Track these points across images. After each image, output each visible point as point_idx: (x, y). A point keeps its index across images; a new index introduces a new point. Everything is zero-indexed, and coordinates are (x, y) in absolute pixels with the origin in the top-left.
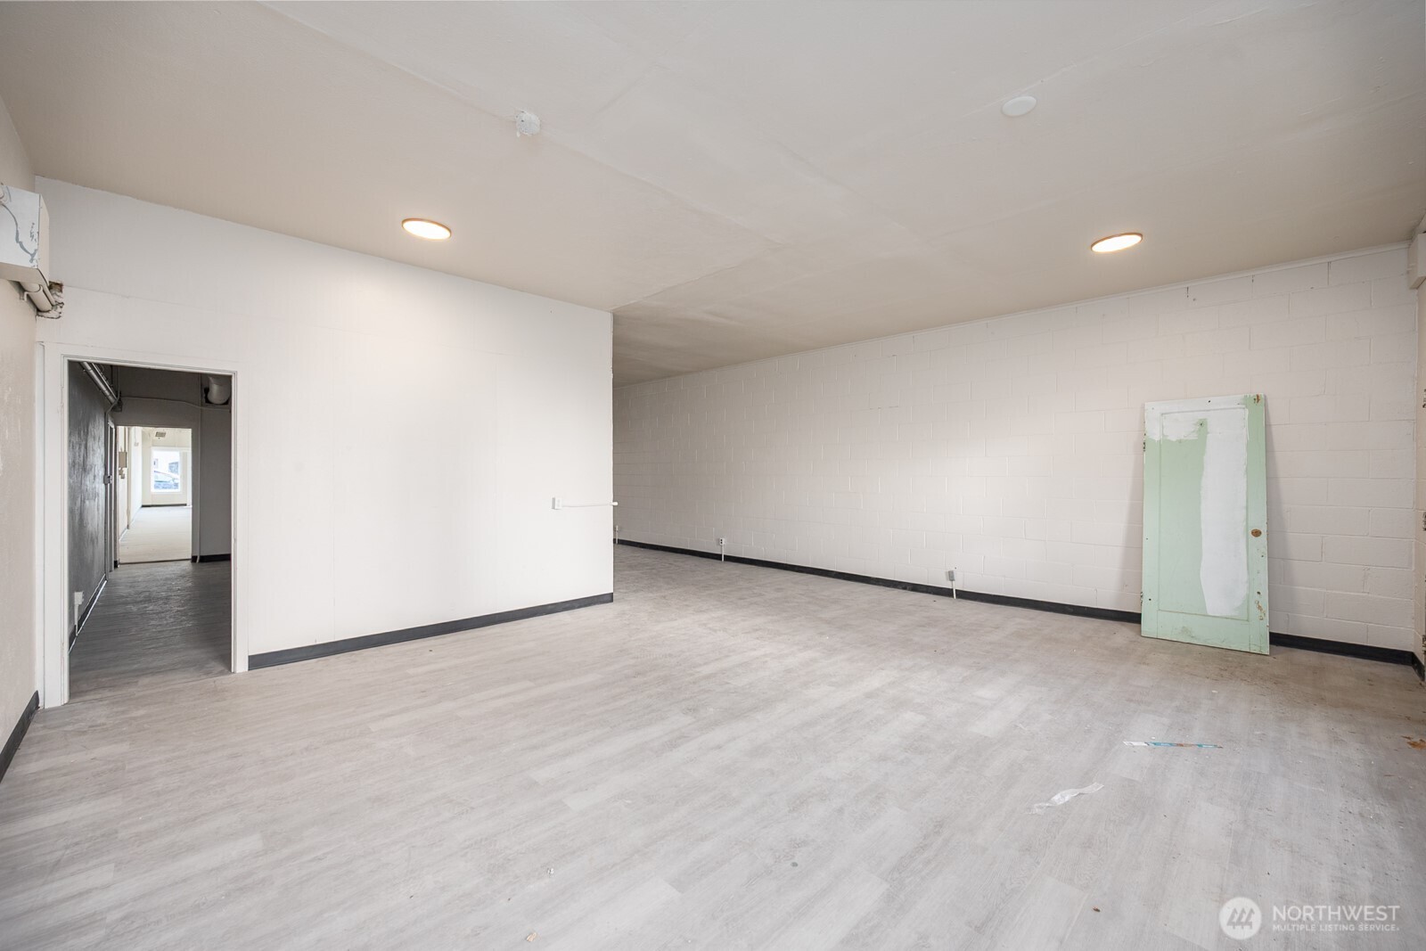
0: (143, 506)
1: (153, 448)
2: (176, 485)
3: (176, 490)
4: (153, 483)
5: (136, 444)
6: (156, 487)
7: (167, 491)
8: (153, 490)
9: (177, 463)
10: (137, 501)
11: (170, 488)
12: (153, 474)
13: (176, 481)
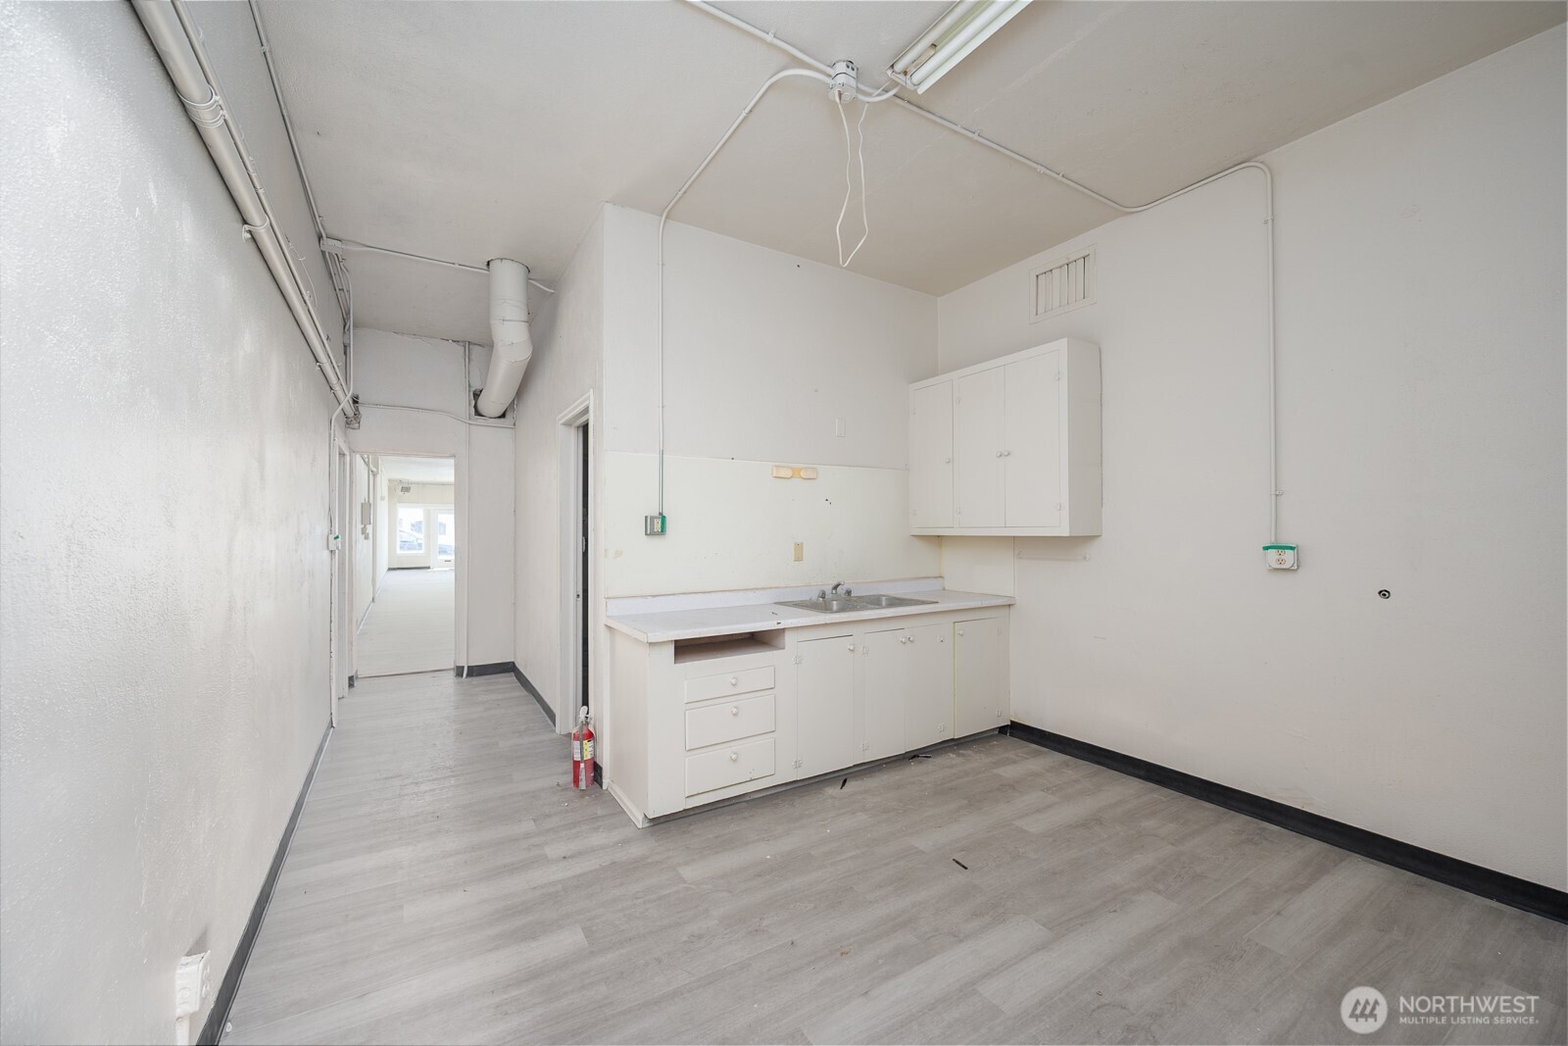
0: (390, 569)
1: (398, 504)
2: (420, 545)
3: (420, 552)
4: (398, 544)
5: (382, 499)
6: (401, 548)
7: (414, 552)
8: (399, 551)
9: (420, 522)
10: (383, 563)
11: (415, 549)
12: (398, 533)
13: (420, 541)
